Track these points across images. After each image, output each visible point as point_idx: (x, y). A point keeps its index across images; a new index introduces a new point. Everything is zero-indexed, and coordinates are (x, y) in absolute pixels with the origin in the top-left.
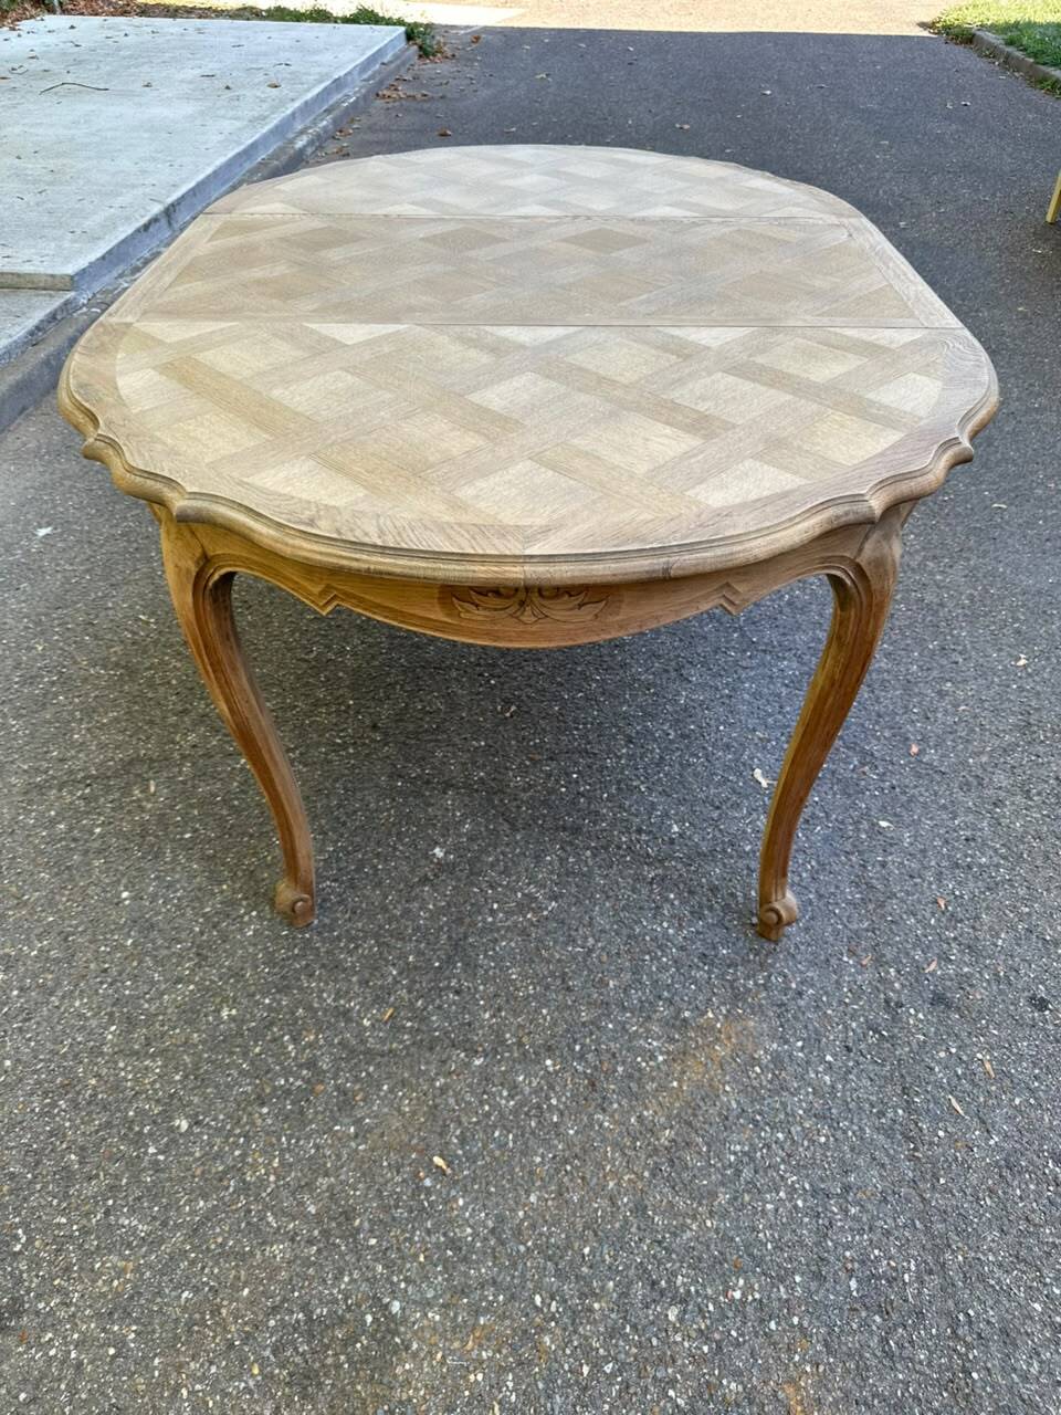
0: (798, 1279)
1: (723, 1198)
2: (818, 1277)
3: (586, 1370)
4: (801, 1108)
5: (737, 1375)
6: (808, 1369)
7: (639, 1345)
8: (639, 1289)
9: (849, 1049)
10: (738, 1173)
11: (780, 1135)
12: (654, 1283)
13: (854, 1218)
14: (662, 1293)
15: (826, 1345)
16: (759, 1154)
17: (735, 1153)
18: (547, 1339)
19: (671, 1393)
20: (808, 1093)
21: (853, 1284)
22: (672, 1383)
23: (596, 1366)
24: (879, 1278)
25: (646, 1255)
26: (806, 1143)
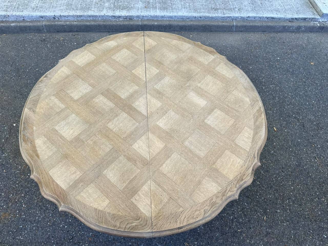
0: (24, 216)
1: (40, 204)
2: (24, 220)
3: (17, 182)
4: (56, 220)
5: (12, 205)
6: (10, 217)
7: (19, 190)
8: (27, 190)
9: (68, 232)
10: (44, 207)
11: (51, 215)
12: (28, 192)
13: (33, 228)
14: (27, 193)
15: (13, 221)
16: (48, 211)
17: (48, 206)
18: (23, 176)
19: (11, 195)
20: (59, 221)
21: (21, 227)
22: (13, 195)
23: (18, 184)
24: (22, 232)
25: (33, 190)
26: (48, 220)
